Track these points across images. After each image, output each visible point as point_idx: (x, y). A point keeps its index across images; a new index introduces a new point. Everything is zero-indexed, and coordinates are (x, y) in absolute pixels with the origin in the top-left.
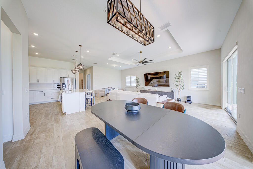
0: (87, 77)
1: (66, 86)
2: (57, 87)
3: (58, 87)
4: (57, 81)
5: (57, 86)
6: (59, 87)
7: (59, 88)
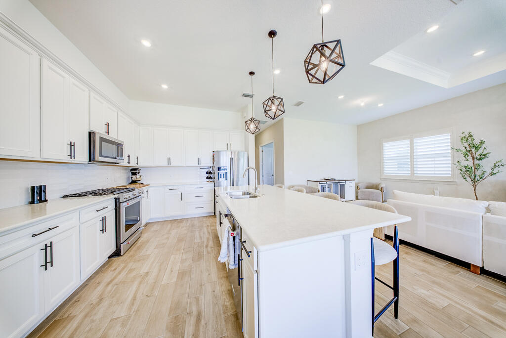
0: (262, 151)
1: (225, 175)
2: (207, 178)
3: (210, 176)
4: (207, 162)
5: (207, 175)
6: (210, 178)
7: (211, 180)
